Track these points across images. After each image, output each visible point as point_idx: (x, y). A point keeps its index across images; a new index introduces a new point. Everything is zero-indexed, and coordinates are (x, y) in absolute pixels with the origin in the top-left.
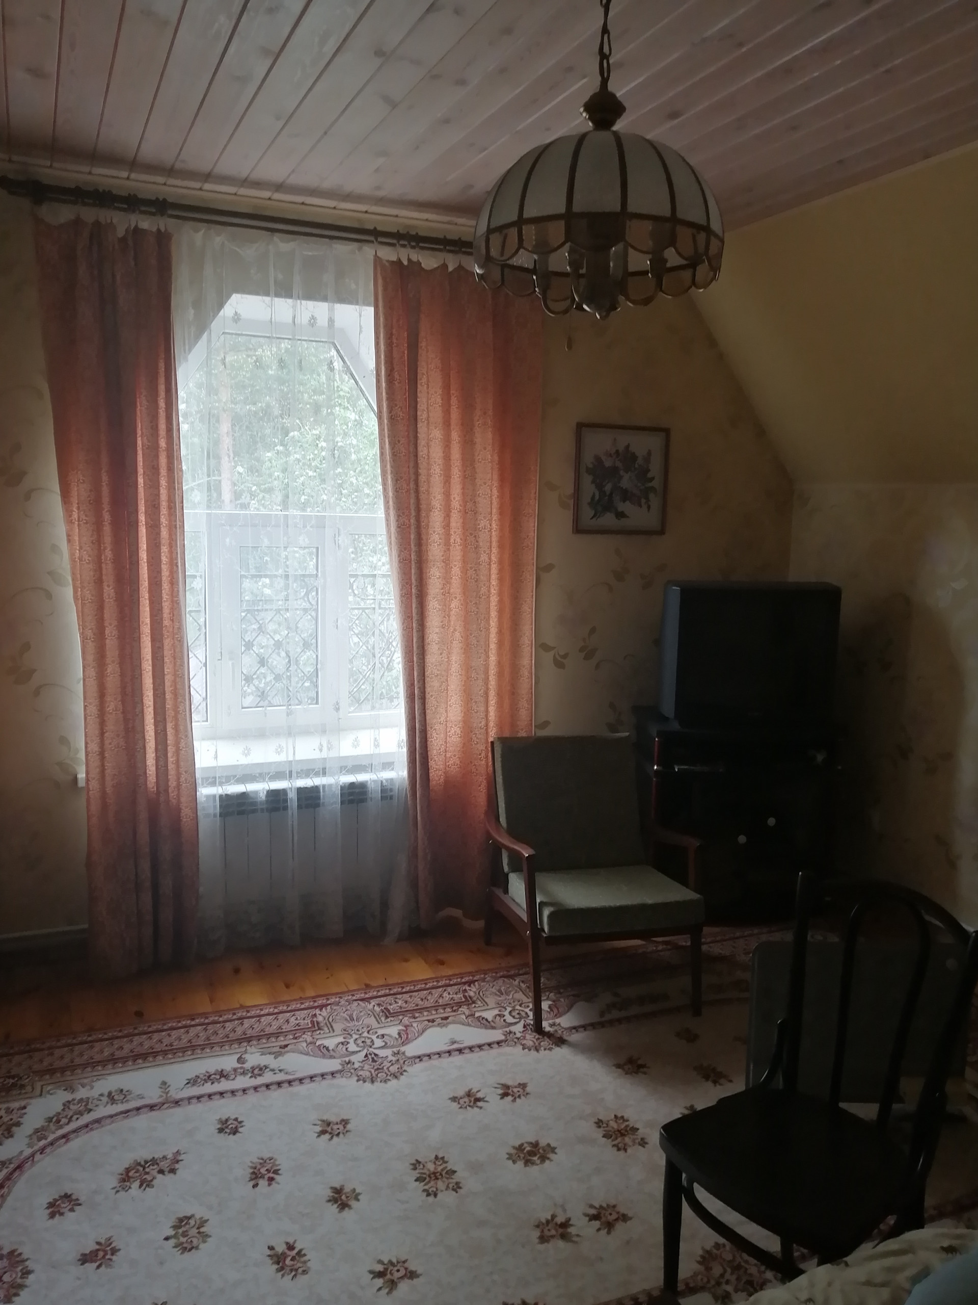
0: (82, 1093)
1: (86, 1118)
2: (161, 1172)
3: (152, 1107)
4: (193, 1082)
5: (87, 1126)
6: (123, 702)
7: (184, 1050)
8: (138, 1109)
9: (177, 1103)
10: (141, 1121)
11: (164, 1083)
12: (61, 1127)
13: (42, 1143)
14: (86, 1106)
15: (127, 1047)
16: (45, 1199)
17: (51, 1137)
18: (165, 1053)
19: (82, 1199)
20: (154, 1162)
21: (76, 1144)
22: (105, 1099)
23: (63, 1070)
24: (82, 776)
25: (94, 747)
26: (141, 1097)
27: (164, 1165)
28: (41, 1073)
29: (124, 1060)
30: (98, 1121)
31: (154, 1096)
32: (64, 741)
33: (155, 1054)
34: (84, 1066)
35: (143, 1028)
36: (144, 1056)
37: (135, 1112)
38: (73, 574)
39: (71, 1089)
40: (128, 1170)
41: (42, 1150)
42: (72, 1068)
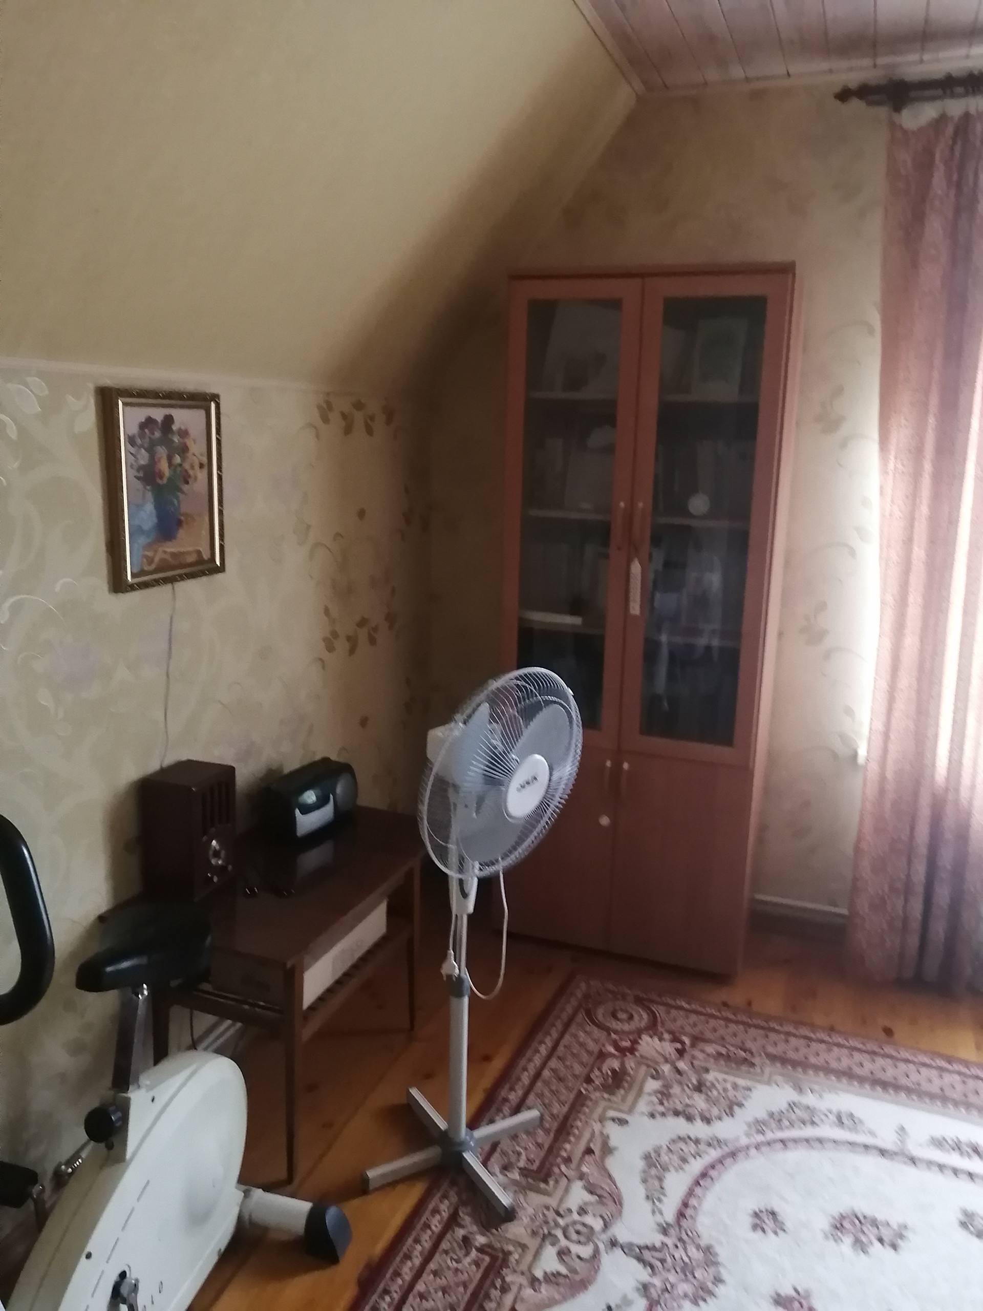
0: (810, 1099)
1: (809, 1132)
2: (881, 1240)
3: (883, 1152)
4: (939, 1143)
5: (807, 1140)
6: (919, 680)
7: (932, 1097)
8: (866, 1147)
9: (913, 1161)
10: (870, 1163)
11: (902, 1129)
12: (780, 1128)
13: (760, 1138)
14: (811, 1118)
15: (868, 1065)
16: (753, 1204)
17: (770, 1136)
18: (908, 1091)
19: (789, 1225)
20: (875, 1223)
21: (794, 1156)
22: (833, 1118)
23: (795, 1064)
24: (862, 753)
25: (879, 726)
26: (872, 1133)
27: (886, 1234)
28: (773, 1058)
29: (861, 1080)
30: (820, 1141)
31: (888, 1140)
32: (849, 711)
33: (897, 1088)
34: (817, 1068)
35: (889, 1050)
36: (885, 1085)
37: (862, 1149)
38: (882, 531)
39: (799, 1089)
40: (842, 1217)
41: (757, 1147)
42: (803, 1065)
